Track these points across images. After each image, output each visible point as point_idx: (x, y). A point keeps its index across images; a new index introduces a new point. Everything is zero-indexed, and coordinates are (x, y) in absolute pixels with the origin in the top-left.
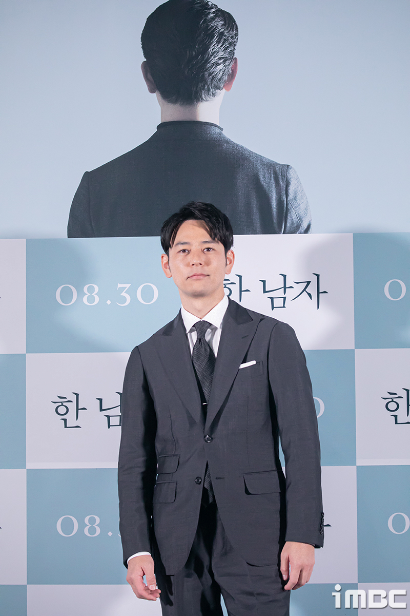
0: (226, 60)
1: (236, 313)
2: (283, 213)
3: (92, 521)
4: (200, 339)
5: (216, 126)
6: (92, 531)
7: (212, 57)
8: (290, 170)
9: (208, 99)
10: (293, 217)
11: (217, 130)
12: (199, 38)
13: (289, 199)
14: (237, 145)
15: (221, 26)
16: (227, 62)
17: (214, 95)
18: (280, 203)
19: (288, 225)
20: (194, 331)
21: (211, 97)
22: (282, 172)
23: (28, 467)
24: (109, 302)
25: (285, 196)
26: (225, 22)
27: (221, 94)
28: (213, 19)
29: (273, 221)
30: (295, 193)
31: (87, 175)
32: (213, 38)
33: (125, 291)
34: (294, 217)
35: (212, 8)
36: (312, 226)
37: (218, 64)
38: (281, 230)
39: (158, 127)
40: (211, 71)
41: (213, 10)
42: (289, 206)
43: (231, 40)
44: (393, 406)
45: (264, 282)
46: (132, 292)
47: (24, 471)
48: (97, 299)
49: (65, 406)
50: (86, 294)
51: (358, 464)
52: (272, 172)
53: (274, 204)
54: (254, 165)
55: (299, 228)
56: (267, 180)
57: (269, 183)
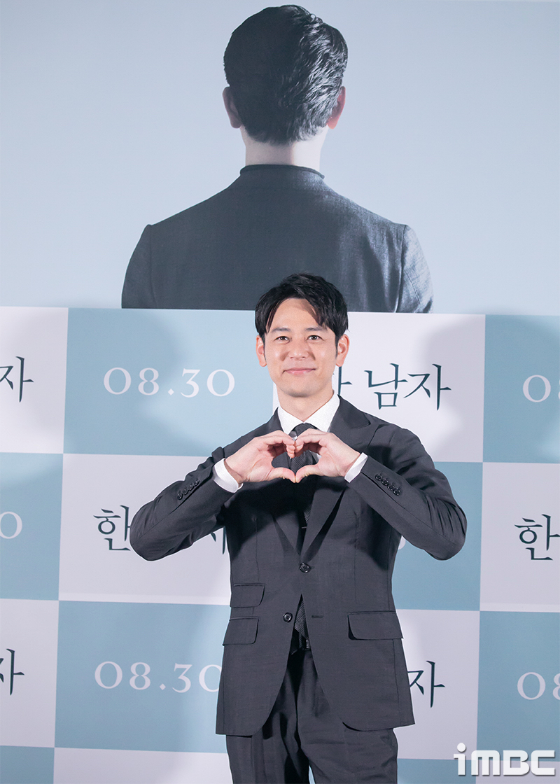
0: (331, 90)
1: (347, 413)
2: (397, 286)
3: (140, 670)
5: (314, 172)
6: (140, 682)
7: (314, 85)
8: (408, 232)
9: (307, 137)
10: (410, 291)
11: (317, 178)
12: (298, 60)
13: (405, 268)
14: (342, 198)
15: (327, 45)
16: (332, 91)
17: (314, 133)
18: (394, 272)
19: (403, 301)
21: (311, 135)
22: (397, 235)
23: (60, 599)
24: (171, 392)
25: (400, 264)
26: (332, 41)
27: (324, 132)
28: (316, 36)
29: (384, 295)
30: (414, 261)
31: (149, 229)
32: (315, 61)
33: (192, 378)
34: (411, 292)
35: (315, 23)
36: (433, 304)
37: (320, 94)
38: (394, 308)
39: (243, 171)
40: (312, 101)
41: (317, 25)
42: (406, 277)
43: (338, 64)
44: (528, 536)
45: (370, 373)
46: (201, 380)
47: (56, 603)
48: (156, 388)
49: (111, 522)
50: (142, 381)
51: (481, 609)
52: (385, 234)
53: (386, 274)
54: (361, 223)
55: (417, 305)
56: (378, 244)
57: (379, 247)
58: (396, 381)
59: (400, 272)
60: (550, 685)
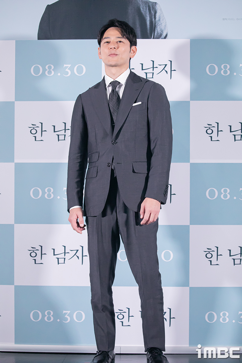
1: (133, 77)
2: (153, 28)
3: (49, 190)
4: (113, 90)
6: (49, 196)
8: (157, 5)
10: (158, 30)
13: (156, 20)
18: (151, 22)
19: (156, 34)
20: (110, 86)
22: (152, 6)
23: (15, 162)
24: (59, 74)
25: (154, 19)
29: (147, 32)
30: (160, 17)
31: (48, 6)
33: (68, 68)
36: (168, 35)
38: (152, 37)
42: (156, 25)
44: (209, 131)
45: (142, 64)
46: (72, 69)
47: (13, 164)
48: (53, 73)
49: (35, 129)
50: (47, 70)
51: (191, 162)
52: (147, 6)
53: (148, 23)
54: (137, 2)
55: (161, 36)
56: (145, 10)
57: (145, 12)
58: (153, 67)
60: (220, 193)
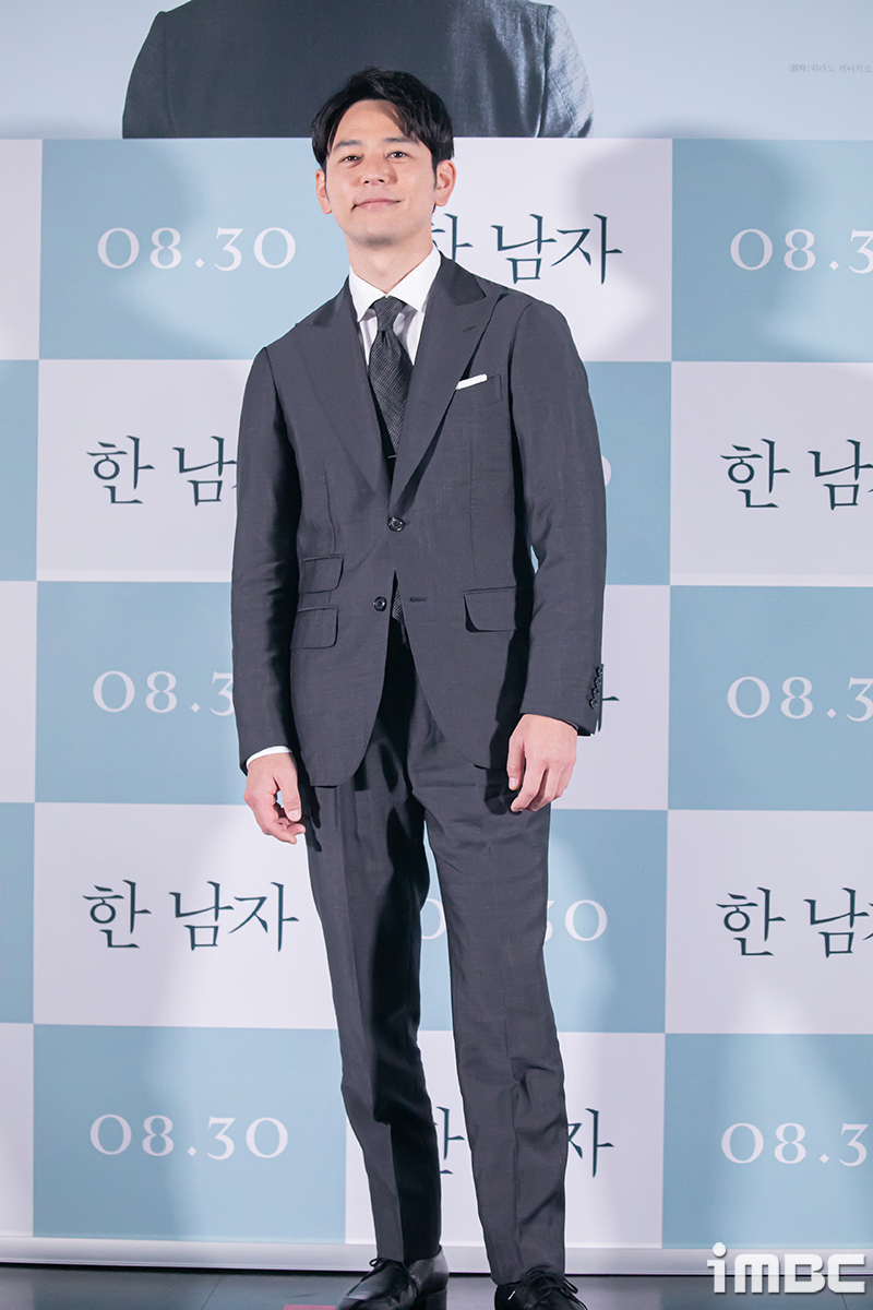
1: (454, 282)
2: (538, 97)
3: (162, 682)
4: (384, 333)
6: (161, 701)
8: (554, 16)
10: (558, 104)
13: (550, 69)
18: (533, 77)
19: (548, 120)
20: (373, 316)
22: (538, 21)
23: (39, 578)
24: (200, 263)
25: (543, 64)
29: (519, 114)
30: (564, 60)
33: (233, 239)
34: (560, 105)
36: (594, 125)
38: (534, 131)
42: (552, 84)
44: (742, 472)
45: (500, 229)
46: (245, 244)
47: (32, 587)
48: (177, 257)
49: (113, 462)
50: (155, 247)
51: (672, 583)
52: (519, 19)
53: (522, 79)
55: (570, 126)
56: (509, 33)
57: (511, 40)
58: (540, 241)
59: (543, 77)
60: (777, 696)
